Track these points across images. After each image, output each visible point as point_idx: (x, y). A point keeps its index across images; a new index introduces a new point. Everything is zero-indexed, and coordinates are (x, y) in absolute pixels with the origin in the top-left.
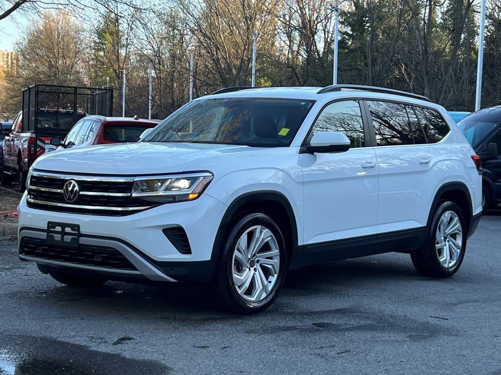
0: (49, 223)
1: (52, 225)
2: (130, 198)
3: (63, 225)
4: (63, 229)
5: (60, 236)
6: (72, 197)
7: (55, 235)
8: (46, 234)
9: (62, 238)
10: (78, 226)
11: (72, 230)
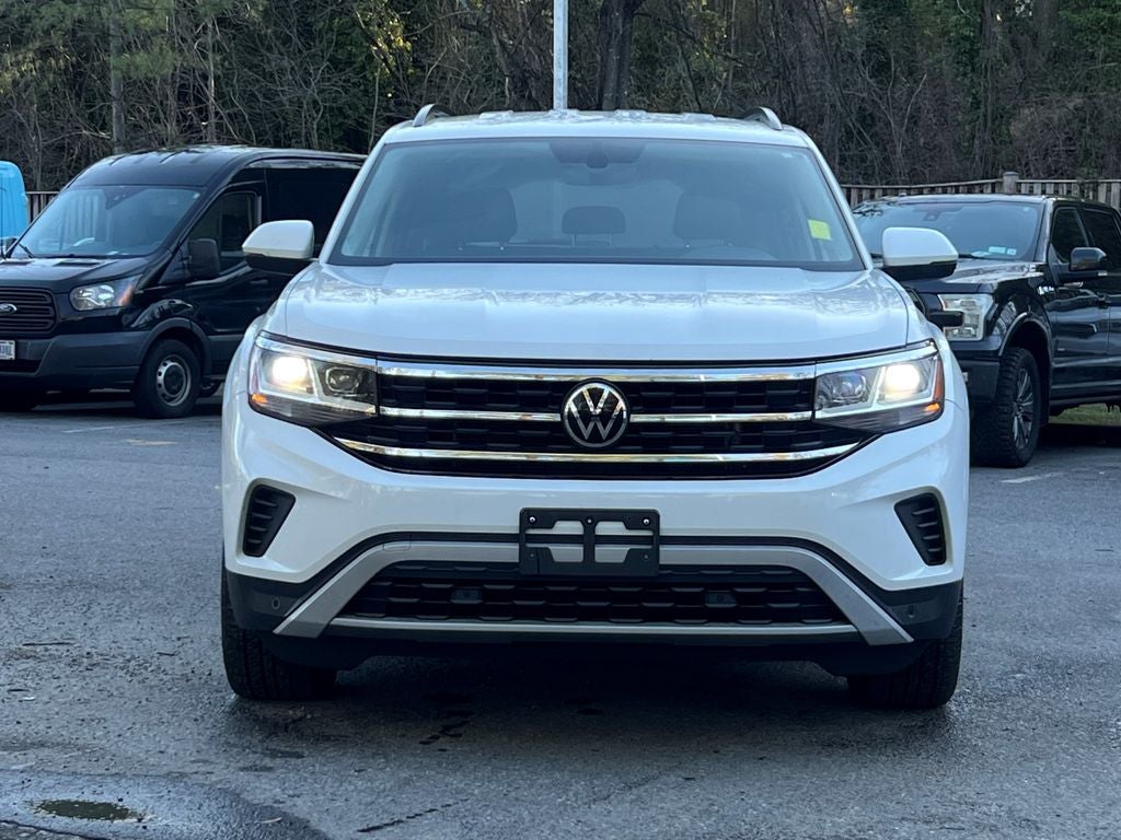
0: (525, 514)
1: (537, 518)
2: (811, 423)
3: (590, 517)
4: (589, 529)
5: (579, 549)
6: (604, 432)
7: (553, 548)
8: (516, 547)
9: (589, 553)
10: (654, 517)
11: (628, 528)
